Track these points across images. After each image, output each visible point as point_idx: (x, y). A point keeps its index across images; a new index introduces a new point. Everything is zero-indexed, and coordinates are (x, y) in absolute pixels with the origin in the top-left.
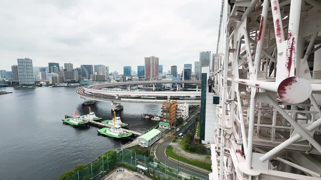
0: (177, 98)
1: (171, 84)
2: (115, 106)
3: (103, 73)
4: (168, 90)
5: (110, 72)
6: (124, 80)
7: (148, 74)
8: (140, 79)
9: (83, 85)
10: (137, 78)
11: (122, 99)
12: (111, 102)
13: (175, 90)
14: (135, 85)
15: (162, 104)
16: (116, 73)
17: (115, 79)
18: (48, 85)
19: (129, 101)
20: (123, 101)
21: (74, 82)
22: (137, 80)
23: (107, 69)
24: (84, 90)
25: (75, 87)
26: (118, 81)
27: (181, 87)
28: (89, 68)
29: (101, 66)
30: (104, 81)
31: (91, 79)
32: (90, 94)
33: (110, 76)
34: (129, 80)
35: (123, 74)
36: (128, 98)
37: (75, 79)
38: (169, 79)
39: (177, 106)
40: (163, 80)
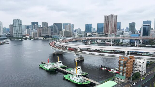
0: (135, 54)
1: (129, 40)
2: (77, 57)
3: (69, 30)
4: (126, 45)
5: (74, 29)
6: (86, 36)
7: (107, 30)
8: (99, 35)
9: (54, 39)
10: (97, 34)
11: (83, 52)
12: (74, 53)
13: (133, 46)
14: (94, 40)
15: (119, 58)
16: (79, 30)
17: (78, 35)
18: (30, 38)
19: (89, 54)
20: (84, 53)
21: (48, 36)
22: (96, 36)
23: (72, 26)
24: (55, 43)
25: (48, 40)
26: (81, 36)
27: (140, 43)
28: (59, 25)
29: (67, 24)
30: (70, 36)
31: (60, 35)
32: (59, 46)
33: (74, 33)
34: (89, 35)
35: (85, 31)
36: (88, 51)
37: (49, 34)
38: (127, 35)
39: (134, 61)
40: (121, 36)
